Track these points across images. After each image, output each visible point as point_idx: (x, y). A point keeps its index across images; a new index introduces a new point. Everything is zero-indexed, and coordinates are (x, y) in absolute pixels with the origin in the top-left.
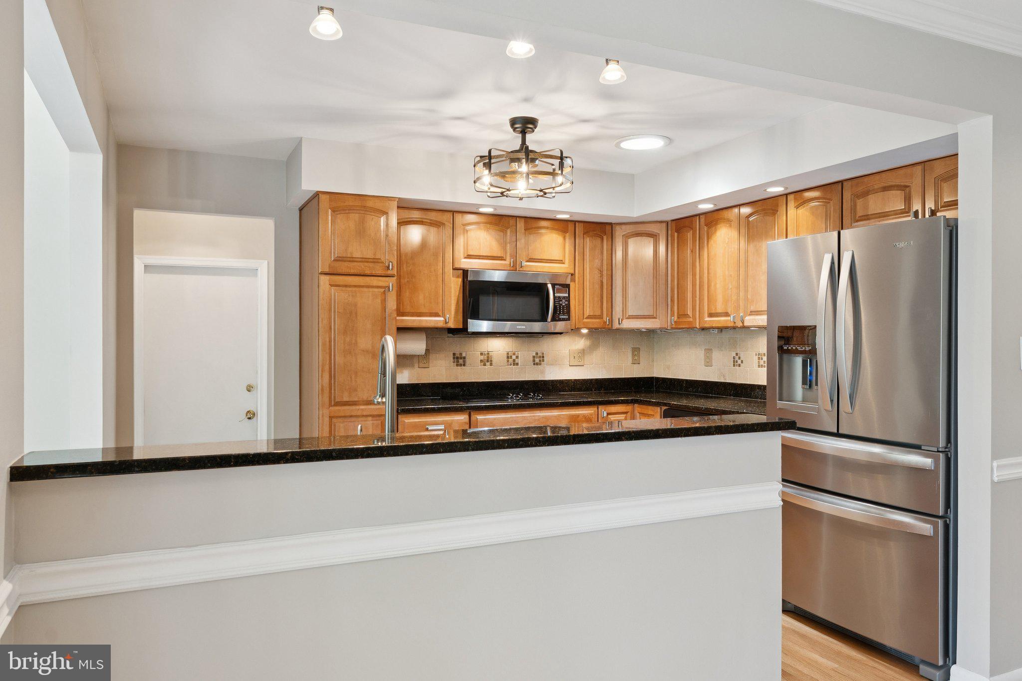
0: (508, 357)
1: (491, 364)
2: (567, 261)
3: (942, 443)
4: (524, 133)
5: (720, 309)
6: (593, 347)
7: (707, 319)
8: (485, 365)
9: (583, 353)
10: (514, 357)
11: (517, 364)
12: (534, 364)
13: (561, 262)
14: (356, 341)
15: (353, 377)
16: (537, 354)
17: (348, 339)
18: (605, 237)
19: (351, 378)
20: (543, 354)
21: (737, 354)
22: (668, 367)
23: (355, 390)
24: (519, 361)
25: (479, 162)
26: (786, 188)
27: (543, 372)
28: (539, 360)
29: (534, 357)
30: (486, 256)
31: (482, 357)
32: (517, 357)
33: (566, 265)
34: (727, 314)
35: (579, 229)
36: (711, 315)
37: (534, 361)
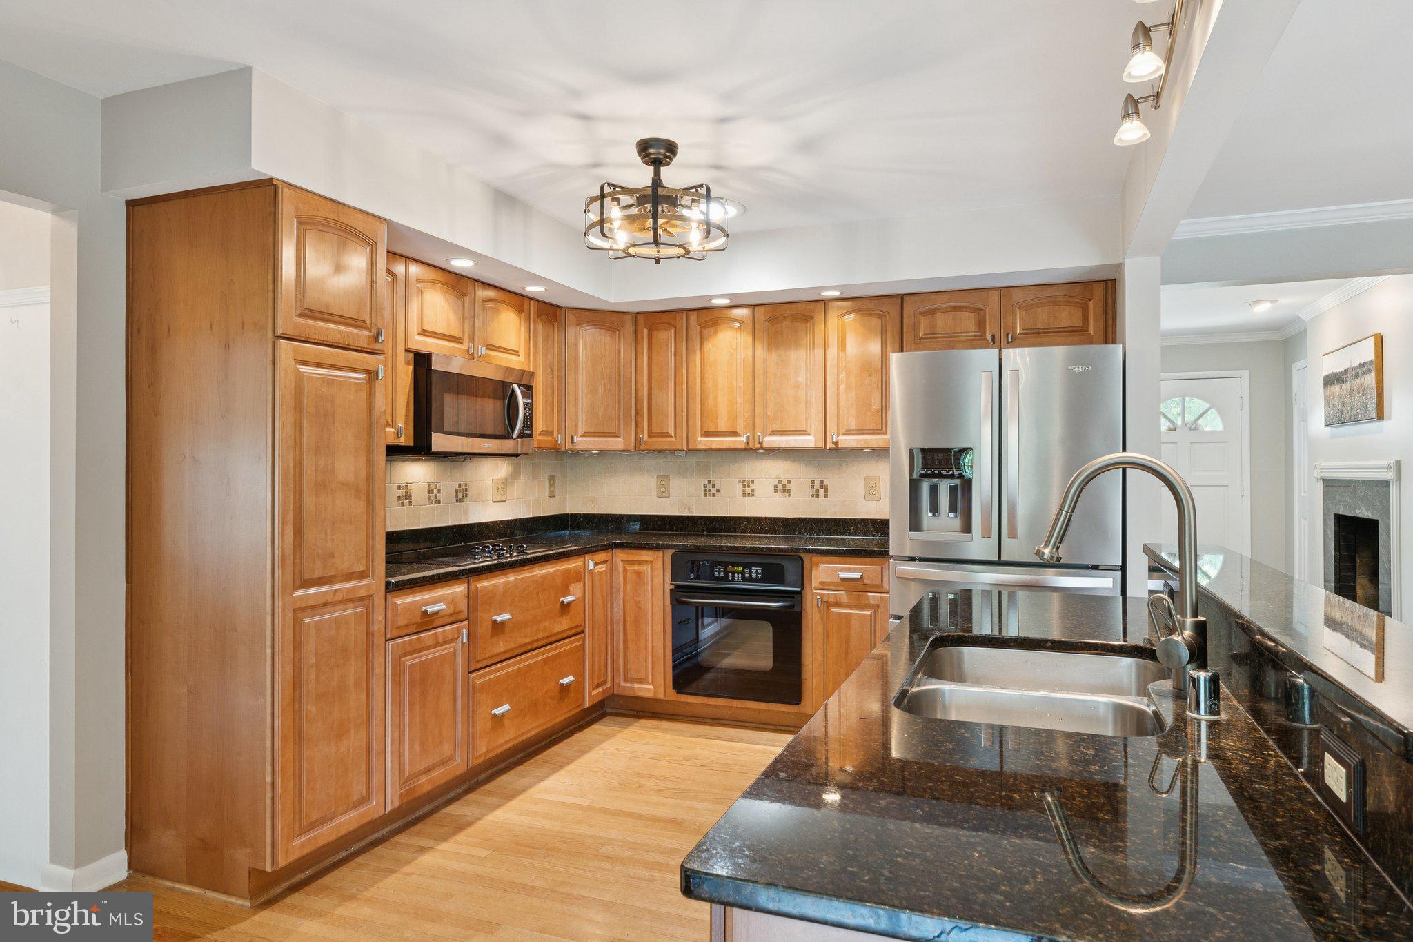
0: (429, 493)
1: (410, 502)
2: (522, 353)
4: (657, 163)
5: (722, 426)
6: (515, 475)
7: (700, 439)
8: (403, 504)
9: (506, 482)
11: (439, 502)
12: (457, 501)
13: (516, 353)
14: (333, 467)
16: (460, 485)
17: (321, 463)
18: (556, 325)
19: (326, 534)
20: (466, 485)
21: (710, 482)
24: (441, 497)
27: (466, 512)
28: (461, 495)
29: (457, 491)
30: (445, 335)
31: (400, 493)
32: (439, 491)
33: (522, 358)
34: (734, 434)
35: (533, 308)
36: (707, 434)
37: (457, 496)
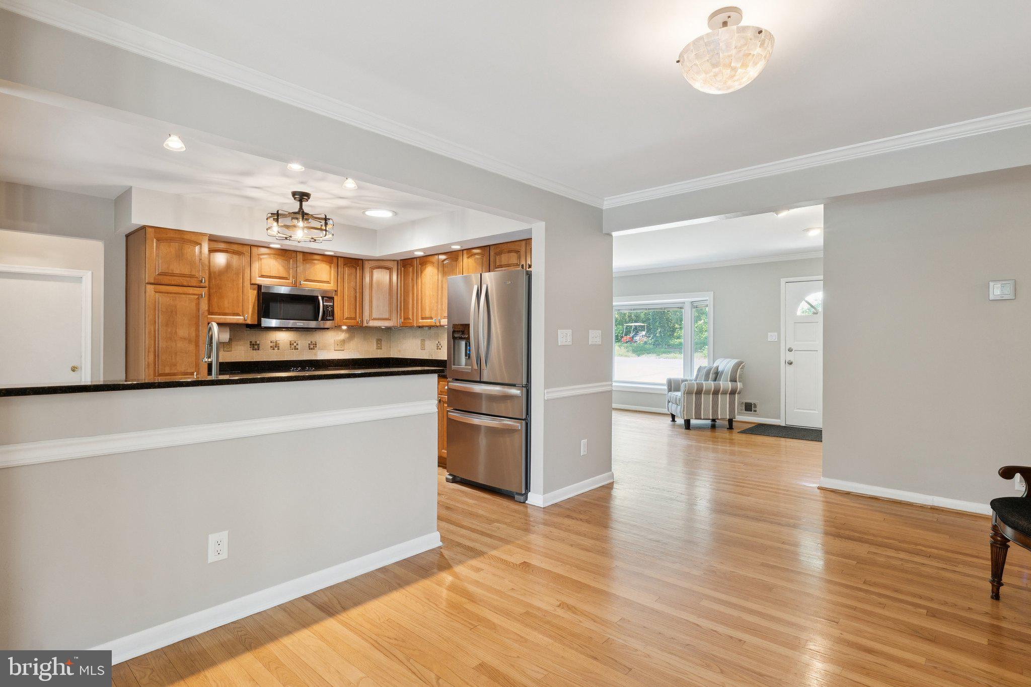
0: (291, 344)
1: (278, 349)
2: (332, 282)
3: (524, 382)
4: (301, 201)
5: (427, 314)
6: (351, 338)
7: (421, 321)
8: (274, 349)
9: (343, 342)
10: (295, 344)
11: (297, 349)
12: (309, 349)
13: (328, 282)
14: (176, 331)
15: (173, 357)
16: (311, 342)
17: (169, 330)
18: (358, 268)
20: (316, 342)
21: (439, 342)
22: (400, 351)
23: (175, 365)
24: (299, 347)
25: (270, 217)
26: (462, 247)
27: (316, 355)
28: (313, 346)
29: (309, 344)
30: (274, 277)
31: (272, 344)
32: (297, 344)
33: (332, 284)
34: (431, 318)
35: (341, 262)
36: (423, 318)
37: (309, 347)
